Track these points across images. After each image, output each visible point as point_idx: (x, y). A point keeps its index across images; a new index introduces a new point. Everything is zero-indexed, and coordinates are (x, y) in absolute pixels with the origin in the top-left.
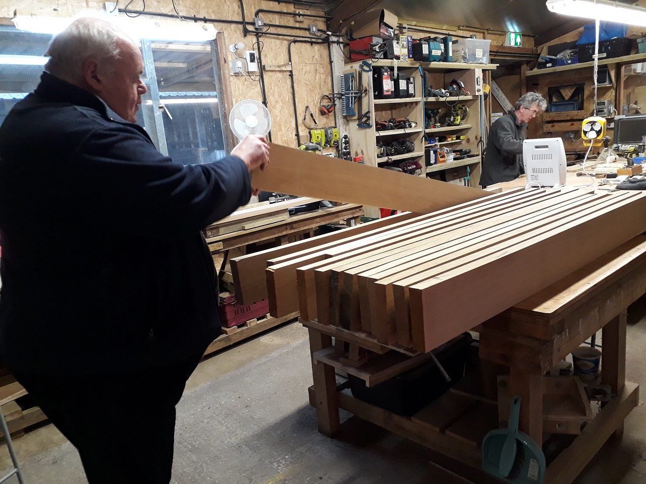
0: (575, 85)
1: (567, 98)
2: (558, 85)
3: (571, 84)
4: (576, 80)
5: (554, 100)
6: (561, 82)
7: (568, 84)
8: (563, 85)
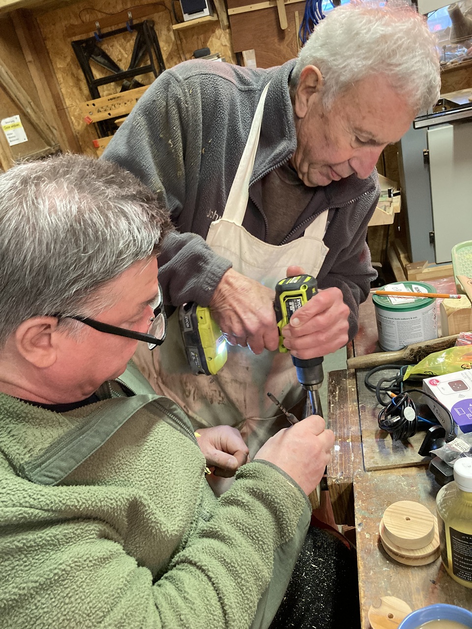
0: (133, 27)
1: (124, 66)
2: (92, 34)
3: (121, 26)
4: (130, 15)
5: (97, 75)
6: (97, 24)
7: (114, 28)
8: (105, 30)
